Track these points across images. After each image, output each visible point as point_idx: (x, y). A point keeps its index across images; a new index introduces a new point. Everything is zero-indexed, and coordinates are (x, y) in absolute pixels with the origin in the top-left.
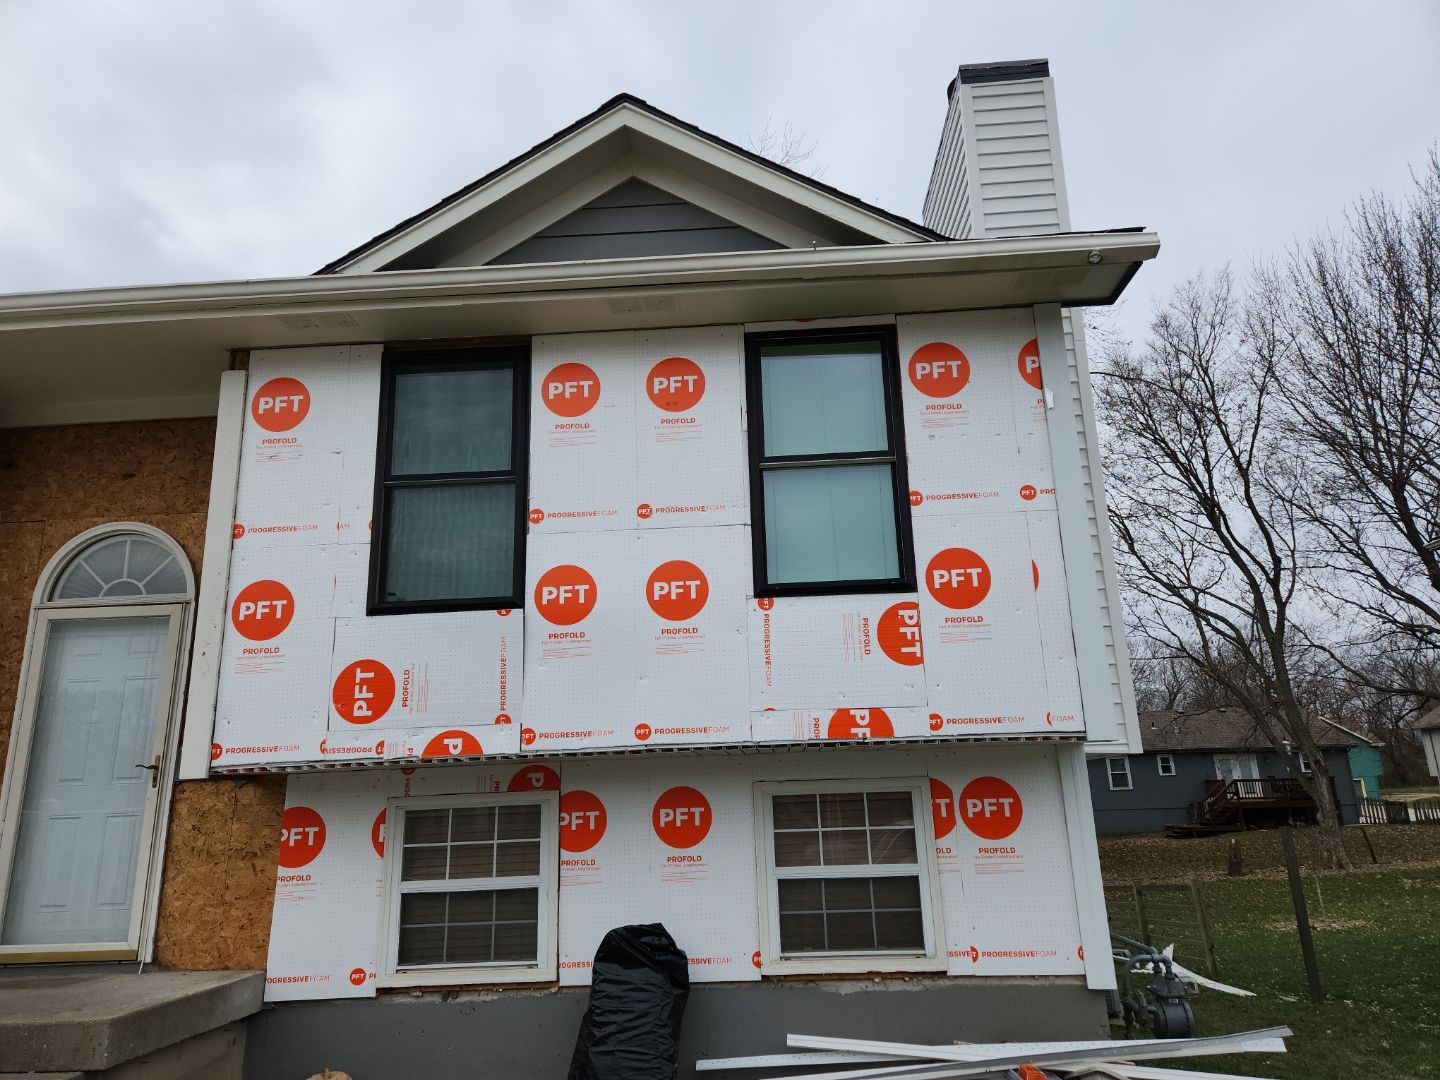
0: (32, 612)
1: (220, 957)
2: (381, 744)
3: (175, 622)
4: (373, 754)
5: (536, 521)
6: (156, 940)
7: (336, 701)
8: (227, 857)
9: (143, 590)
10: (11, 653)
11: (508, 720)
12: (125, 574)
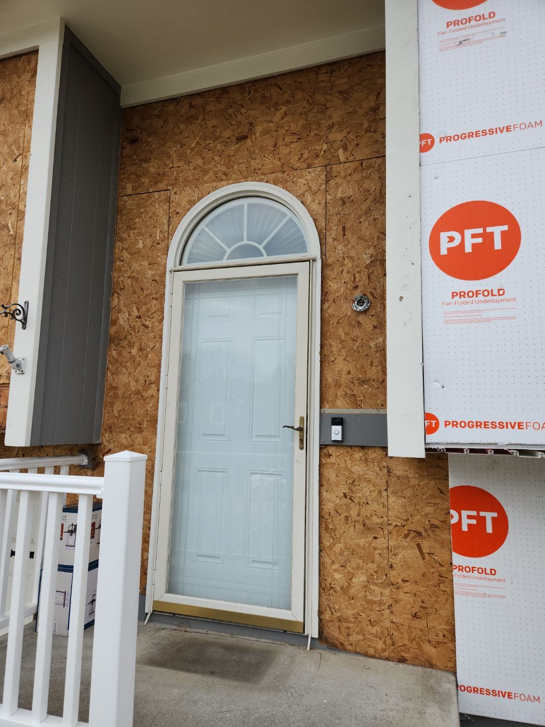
0: (168, 273)
1: (393, 644)
3: (303, 280)
6: (320, 613)
8: (386, 532)
9: (263, 250)
10: (153, 313)
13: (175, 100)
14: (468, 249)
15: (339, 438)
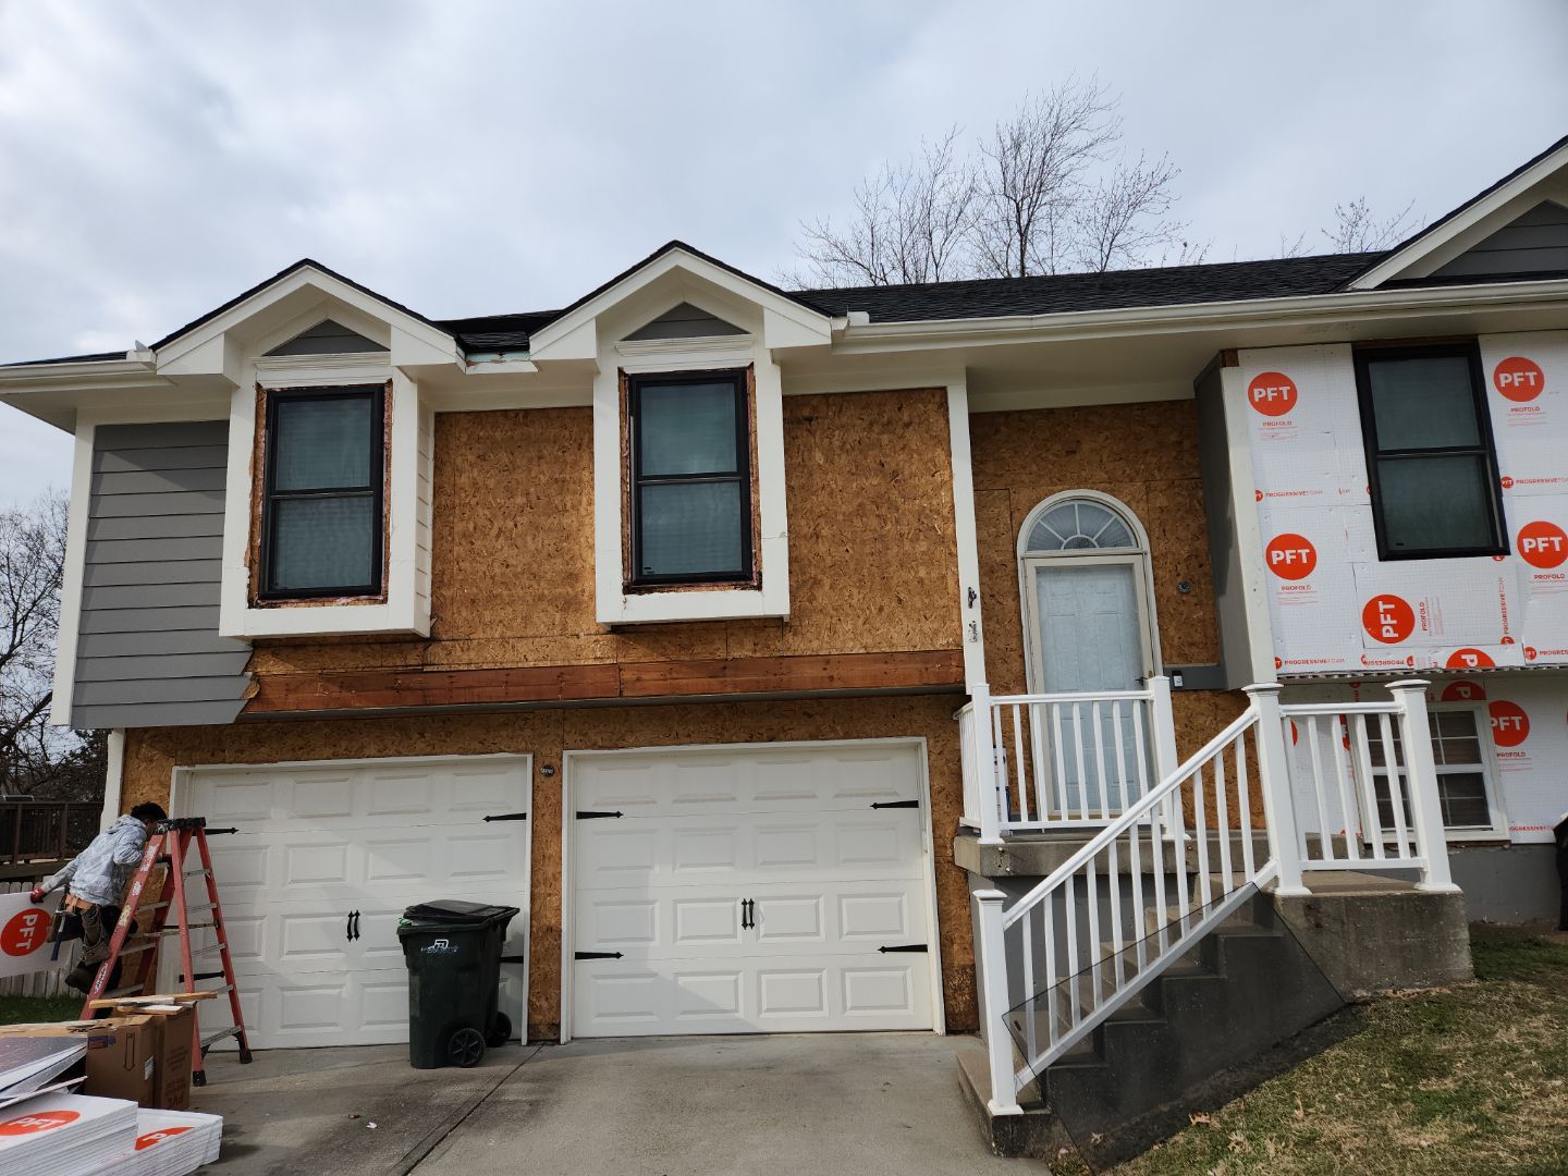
0: (1019, 560)
2: (1410, 659)
3: (1137, 569)
4: (1406, 666)
5: (1508, 486)
7: (1366, 626)
9: (1096, 544)
11: (1511, 641)
12: (1079, 531)
13: (1007, 414)
14: (1289, 562)
15: (1181, 684)
